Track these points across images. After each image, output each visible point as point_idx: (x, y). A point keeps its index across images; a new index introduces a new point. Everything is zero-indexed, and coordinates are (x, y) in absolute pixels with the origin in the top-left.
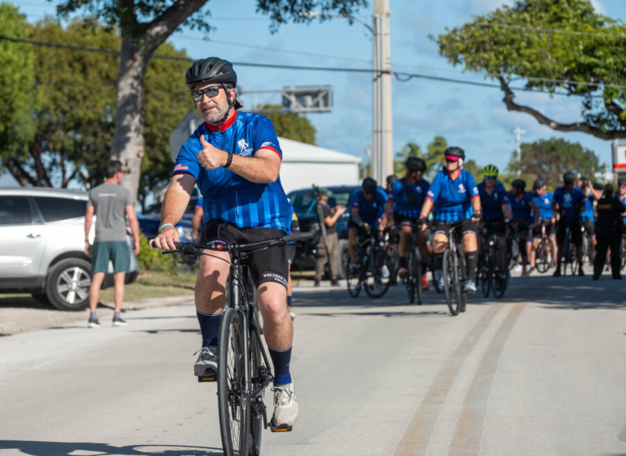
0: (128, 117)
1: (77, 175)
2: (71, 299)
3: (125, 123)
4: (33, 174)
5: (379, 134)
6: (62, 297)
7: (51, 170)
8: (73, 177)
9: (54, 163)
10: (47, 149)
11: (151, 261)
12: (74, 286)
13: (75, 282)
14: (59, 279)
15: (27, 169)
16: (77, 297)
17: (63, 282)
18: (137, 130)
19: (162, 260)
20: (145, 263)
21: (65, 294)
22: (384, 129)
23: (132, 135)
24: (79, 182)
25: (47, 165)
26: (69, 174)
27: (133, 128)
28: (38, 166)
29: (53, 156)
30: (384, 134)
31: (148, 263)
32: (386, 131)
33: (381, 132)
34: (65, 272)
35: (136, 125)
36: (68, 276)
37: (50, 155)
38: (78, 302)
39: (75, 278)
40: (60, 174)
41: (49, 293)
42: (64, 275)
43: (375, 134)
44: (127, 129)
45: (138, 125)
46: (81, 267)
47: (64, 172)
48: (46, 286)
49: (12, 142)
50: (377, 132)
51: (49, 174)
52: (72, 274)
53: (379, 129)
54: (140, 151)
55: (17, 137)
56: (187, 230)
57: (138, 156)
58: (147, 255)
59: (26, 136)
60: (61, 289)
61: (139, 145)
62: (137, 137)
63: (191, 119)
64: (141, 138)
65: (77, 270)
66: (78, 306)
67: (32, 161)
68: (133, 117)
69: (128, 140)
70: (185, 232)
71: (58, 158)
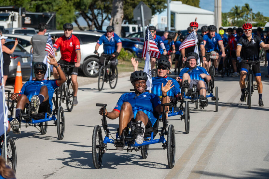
0: (118, 3)
1: (107, 18)
2: (92, 73)
3: (116, 5)
4: (91, 17)
5: (217, 8)
6: (89, 72)
7: (98, 16)
8: (106, 19)
9: (98, 13)
10: (96, 8)
11: (125, 57)
12: (93, 68)
13: (93, 67)
14: (87, 66)
15: (89, 15)
16: (94, 72)
17: (89, 67)
18: (121, 8)
19: (130, 57)
20: (123, 58)
21: (90, 71)
22: (218, 6)
23: (119, 9)
24: (108, 20)
25: (96, 14)
26: (104, 18)
27: (119, 7)
28: (93, 14)
29: (99, 11)
30: (218, 8)
31: (124, 58)
32: (219, 7)
33: (217, 7)
34: (90, 63)
35: (120, 6)
36: (91, 64)
37: (97, 10)
38: (94, 74)
39: (94, 65)
40: (101, 17)
41: (84, 71)
42: (90, 64)
43: (215, 8)
44: (117, 7)
45: (121, 6)
46: (96, 61)
47: (102, 16)
48: (83, 68)
49: (82, 6)
50: (216, 7)
51: (97, 18)
52: (92, 63)
53: (217, 6)
54: (122, 16)
55: (84, 3)
56: (140, 45)
57: (121, 17)
58: (124, 55)
59: (88, 3)
60: (88, 69)
61: (121, 13)
62: (121, 10)
63: (141, 4)
64: (122, 11)
65: (94, 62)
66: (94, 76)
67: (90, 12)
68: (119, 3)
69: (117, 11)
70: (139, 46)
71: (100, 12)
